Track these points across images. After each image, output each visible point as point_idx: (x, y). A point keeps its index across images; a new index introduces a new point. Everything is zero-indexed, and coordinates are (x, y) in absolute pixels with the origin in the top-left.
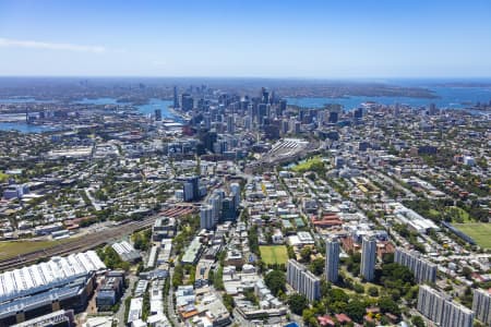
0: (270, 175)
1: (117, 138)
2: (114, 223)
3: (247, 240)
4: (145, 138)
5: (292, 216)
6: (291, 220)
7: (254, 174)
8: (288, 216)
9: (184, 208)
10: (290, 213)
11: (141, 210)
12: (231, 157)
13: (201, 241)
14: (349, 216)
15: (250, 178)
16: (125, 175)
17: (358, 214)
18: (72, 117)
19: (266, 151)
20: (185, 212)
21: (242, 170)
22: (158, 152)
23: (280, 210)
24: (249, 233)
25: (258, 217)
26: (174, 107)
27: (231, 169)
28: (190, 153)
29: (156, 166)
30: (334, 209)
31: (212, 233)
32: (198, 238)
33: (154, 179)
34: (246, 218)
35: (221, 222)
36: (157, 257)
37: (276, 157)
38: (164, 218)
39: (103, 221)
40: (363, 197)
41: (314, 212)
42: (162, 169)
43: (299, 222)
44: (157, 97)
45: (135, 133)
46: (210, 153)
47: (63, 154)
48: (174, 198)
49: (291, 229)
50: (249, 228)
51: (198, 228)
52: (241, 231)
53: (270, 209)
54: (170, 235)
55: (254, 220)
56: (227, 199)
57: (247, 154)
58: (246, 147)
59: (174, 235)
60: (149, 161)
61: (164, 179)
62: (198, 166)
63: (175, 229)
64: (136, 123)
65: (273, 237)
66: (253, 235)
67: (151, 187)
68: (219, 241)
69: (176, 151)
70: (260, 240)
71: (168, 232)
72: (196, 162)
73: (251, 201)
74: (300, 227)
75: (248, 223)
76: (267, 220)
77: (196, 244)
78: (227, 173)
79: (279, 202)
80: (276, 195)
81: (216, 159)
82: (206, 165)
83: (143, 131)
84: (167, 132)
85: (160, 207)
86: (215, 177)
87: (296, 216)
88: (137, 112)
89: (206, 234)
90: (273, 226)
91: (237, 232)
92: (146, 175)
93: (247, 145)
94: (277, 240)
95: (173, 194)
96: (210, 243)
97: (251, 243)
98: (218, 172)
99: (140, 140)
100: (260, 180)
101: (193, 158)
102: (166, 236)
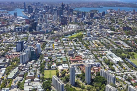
0: (58, 40)
3: (40, 68)
4: (8, 25)
5: (62, 57)
6: (61, 59)
7: (51, 39)
8: (60, 57)
9: (16, 54)
10: (62, 56)
12: (44, 33)
13: (19, 69)
14: (87, 57)
15: (49, 41)
17: (91, 56)
19: (60, 30)
20: (15, 57)
21: (47, 38)
22: (12, 31)
23: (57, 55)
24: (41, 65)
25: (47, 58)
26: (24, 12)
27: (42, 38)
28: (26, 31)
29: (9, 37)
30: (81, 54)
31: (25, 65)
32: (18, 67)
33: (6, 42)
34: (42, 58)
35: (30, 60)
37: (64, 33)
38: (4, 59)
40: (95, 49)
41: (72, 55)
42: (11, 38)
43: (65, 60)
44: (18, 8)
45: (4, 23)
46: (34, 31)
48: (13, 50)
49: (60, 63)
50: (42, 63)
51: (19, 63)
52: (38, 64)
53: (53, 54)
54: (5, 66)
55: (45, 59)
56: (33, 50)
57: (51, 31)
58: (51, 28)
59: (7, 66)
60: (7, 35)
61: (11, 42)
62: (28, 37)
63: (8, 64)
64: (6, 19)
65: (51, 66)
66: (43, 66)
67: (4, 46)
68: (27, 68)
69: (19, 30)
70: (45, 68)
71: (5, 65)
72: (27, 35)
73: (46, 51)
74: (64, 62)
75: (42, 60)
76: (51, 59)
77: (16, 70)
78: (39, 39)
79: (58, 51)
80: (58, 48)
81: (36, 34)
82: (31, 36)
83: (7, 22)
84: (18, 22)
85: (5, 54)
86: (34, 41)
87: (64, 57)
88: (7, 14)
89: (22, 66)
90: (53, 61)
91: (36, 65)
92: (4, 41)
93: (52, 27)
94: (53, 67)
95: (13, 48)
96: (23, 70)
97: (41, 69)
98: (36, 39)
99: (5, 26)
100: (53, 42)
101: (26, 33)
102: (3, 67)
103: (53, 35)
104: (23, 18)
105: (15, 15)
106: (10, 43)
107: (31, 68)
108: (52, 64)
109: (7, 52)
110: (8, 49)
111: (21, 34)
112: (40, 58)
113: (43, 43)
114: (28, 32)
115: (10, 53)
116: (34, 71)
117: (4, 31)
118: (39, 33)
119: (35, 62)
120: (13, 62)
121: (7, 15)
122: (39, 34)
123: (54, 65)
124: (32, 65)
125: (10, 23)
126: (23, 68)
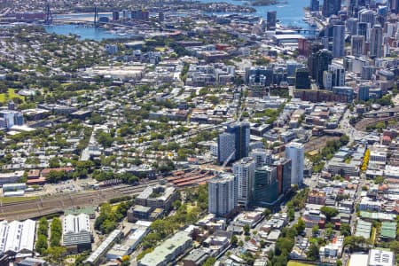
0: (394, 136)
1: (194, 54)
2: (94, 182)
3: (272, 247)
4: (232, 55)
6: (376, 223)
7: (369, 129)
8: (374, 215)
9: (211, 173)
10: (383, 211)
11: (143, 168)
13: (194, 235)
15: (355, 135)
16: (163, 112)
18: (154, 20)
20: (202, 182)
21: (353, 122)
22: (238, 81)
23: (366, 201)
24: (283, 235)
26: (311, 9)
27: (334, 118)
28: (283, 84)
29: (215, 101)
31: (221, 222)
32: (191, 228)
33: (201, 121)
34: (297, 207)
35: (251, 208)
36: (111, 246)
38: (158, 186)
39: (83, 177)
42: (223, 107)
43: (390, 230)
45: (222, 48)
46: (314, 88)
47: (101, 72)
48: (207, 156)
49: (362, 240)
50: (291, 225)
51: (204, 210)
52: (273, 229)
53: (347, 197)
54: (153, 215)
55: (306, 213)
56: (267, 168)
57: (381, 94)
58: (385, 82)
59: (160, 217)
60: (216, 92)
61: (215, 123)
62: (282, 107)
63: (168, 208)
64: (235, 33)
65: (322, 249)
66: (287, 240)
67: (186, 134)
68: (222, 239)
69: (257, 80)
70: (296, 251)
71: (152, 211)
72: (283, 100)
73: (325, 177)
74: (386, 240)
75: (297, 215)
76: (330, 216)
77: (180, 238)
78: (322, 124)
79: (376, 187)
80: (380, 173)
81: (317, 98)
82: (295, 106)
83: (236, 45)
84: (273, 49)
85: (174, 168)
86: (300, 128)
87: (390, 217)
88: (249, 16)
89: (210, 224)
90: (337, 228)
91: (265, 230)
92: (195, 113)
93: (389, 78)
94: (327, 255)
95: (209, 148)
96: (208, 240)
97: (278, 252)
98: (309, 121)
99: (223, 58)
100: (371, 143)
101: (282, 93)
102: (145, 217)
103: (385, 109)
104: (299, 32)
105: (272, 20)
106: (213, 126)
107: (243, 237)
108: (331, 238)
109: (183, 159)
110: (195, 147)
111: (261, 96)
112: (291, 203)
113: (331, 139)
114: (292, 90)
115: (193, 166)
116: (248, 253)
117: (213, 80)
118: (329, 98)
119: (266, 216)
120: (188, 200)
121: (246, 19)
122: (330, 101)
123: (337, 245)
124: (247, 229)
125: (242, 49)
126: (211, 233)
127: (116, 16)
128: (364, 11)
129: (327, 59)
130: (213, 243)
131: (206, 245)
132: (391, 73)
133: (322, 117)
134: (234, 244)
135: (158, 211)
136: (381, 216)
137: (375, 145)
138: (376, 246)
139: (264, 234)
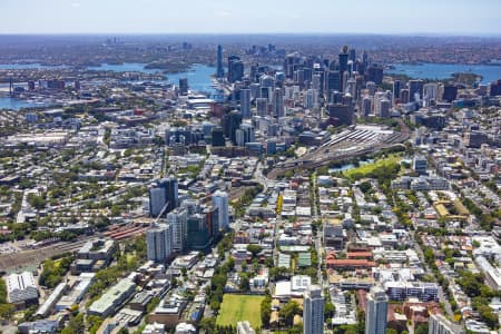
0: (300, 182)
1: (115, 120)
2: (33, 242)
3: (209, 283)
4: (151, 119)
6: (294, 255)
7: (279, 178)
8: (292, 249)
9: (145, 225)
10: (298, 244)
11: (80, 225)
12: (258, 152)
13: (137, 280)
14: (393, 254)
15: (268, 183)
16: (92, 173)
17: (410, 252)
18: (70, 89)
19: (318, 143)
20: (138, 233)
21: (265, 172)
22: (159, 142)
23: (284, 237)
24: (217, 272)
25: (242, 247)
26: (217, 76)
27: (249, 170)
28: (201, 143)
29: (140, 161)
30: (374, 241)
31: (160, 267)
32: (134, 274)
33: (129, 180)
34: (227, 247)
35: (185, 252)
36: (59, 298)
37: (331, 154)
39: (21, 238)
40: (434, 224)
41: (337, 244)
42: (148, 166)
43: (305, 259)
44: (203, 62)
45: (140, 113)
46: (229, 145)
47: (24, 140)
48: (139, 210)
49: (284, 270)
50: (223, 263)
51: (144, 258)
52: (207, 268)
53: (268, 235)
54: (96, 267)
55: (235, 252)
56: (198, 215)
57: (286, 147)
58: (288, 137)
59: (102, 267)
60: (139, 153)
61: (143, 180)
62: (202, 163)
63: (108, 259)
64: (151, 98)
65: (251, 281)
66: (221, 276)
67: (117, 192)
68: (163, 281)
69: (178, 141)
70: (230, 285)
71: (94, 263)
72: (202, 157)
73: (248, 221)
74: (304, 268)
75: (227, 254)
76: (255, 252)
77: (125, 284)
78: (239, 175)
79: (291, 225)
80: (293, 213)
81: (233, 154)
82: (214, 161)
83: (153, 110)
84: (188, 112)
85: (109, 223)
86: (221, 181)
87: (305, 248)
88: (162, 83)
89: (151, 270)
90: (262, 262)
91: (200, 270)
92: (122, 173)
93: (291, 134)
94: (256, 286)
95: (140, 203)
96: (150, 284)
97: (214, 287)
98: (228, 174)
99: (142, 122)
100: (283, 189)
101: (202, 151)
102: (88, 269)
103: (290, 160)
104: (208, 98)
105: (184, 86)
106: (141, 184)
107: (181, 278)
108: (258, 271)
109: (118, 214)
110: (127, 203)
111: (182, 154)
112: (220, 244)
113: (248, 188)
114: (209, 148)
115: (128, 221)
116: (188, 291)
117: (135, 142)
118: (242, 153)
119: (200, 258)
120: (126, 251)
121: (159, 86)
122: (244, 155)
123: (264, 276)
124: (184, 270)
125: (160, 113)
126: (152, 277)
127: (32, 86)
128: (265, 77)
129: (238, 120)
130: (155, 286)
131: (149, 288)
132: (293, 130)
133: (239, 170)
134: (174, 285)
135: (100, 262)
136: (298, 248)
137: (286, 191)
138: (296, 274)
139: (200, 274)
